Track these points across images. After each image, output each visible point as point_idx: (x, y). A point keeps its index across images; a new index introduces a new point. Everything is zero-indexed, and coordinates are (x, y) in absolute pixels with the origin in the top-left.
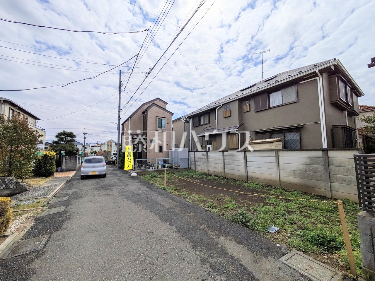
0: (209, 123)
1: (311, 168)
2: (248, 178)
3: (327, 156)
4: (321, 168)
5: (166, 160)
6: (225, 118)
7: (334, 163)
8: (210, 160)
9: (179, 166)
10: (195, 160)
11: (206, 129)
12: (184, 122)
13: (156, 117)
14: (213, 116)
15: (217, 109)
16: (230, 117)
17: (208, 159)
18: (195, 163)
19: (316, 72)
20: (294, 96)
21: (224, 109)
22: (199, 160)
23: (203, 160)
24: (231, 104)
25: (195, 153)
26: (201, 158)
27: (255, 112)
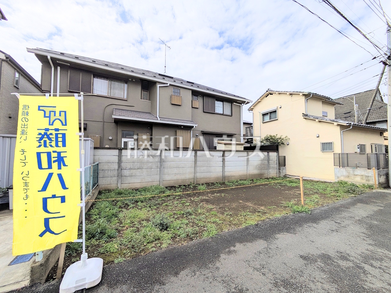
0: (125, 100)
1: (263, 163)
2: (225, 179)
3: (269, 155)
4: (266, 162)
6: (171, 104)
10: (119, 166)
14: (137, 91)
15: (159, 87)
16: (180, 105)
17: (164, 163)
18: (119, 173)
19: (245, 102)
20: (229, 110)
21: (172, 92)
22: (137, 165)
23: (150, 165)
24: (182, 90)
25: (121, 153)
26: (141, 162)
27: (204, 112)
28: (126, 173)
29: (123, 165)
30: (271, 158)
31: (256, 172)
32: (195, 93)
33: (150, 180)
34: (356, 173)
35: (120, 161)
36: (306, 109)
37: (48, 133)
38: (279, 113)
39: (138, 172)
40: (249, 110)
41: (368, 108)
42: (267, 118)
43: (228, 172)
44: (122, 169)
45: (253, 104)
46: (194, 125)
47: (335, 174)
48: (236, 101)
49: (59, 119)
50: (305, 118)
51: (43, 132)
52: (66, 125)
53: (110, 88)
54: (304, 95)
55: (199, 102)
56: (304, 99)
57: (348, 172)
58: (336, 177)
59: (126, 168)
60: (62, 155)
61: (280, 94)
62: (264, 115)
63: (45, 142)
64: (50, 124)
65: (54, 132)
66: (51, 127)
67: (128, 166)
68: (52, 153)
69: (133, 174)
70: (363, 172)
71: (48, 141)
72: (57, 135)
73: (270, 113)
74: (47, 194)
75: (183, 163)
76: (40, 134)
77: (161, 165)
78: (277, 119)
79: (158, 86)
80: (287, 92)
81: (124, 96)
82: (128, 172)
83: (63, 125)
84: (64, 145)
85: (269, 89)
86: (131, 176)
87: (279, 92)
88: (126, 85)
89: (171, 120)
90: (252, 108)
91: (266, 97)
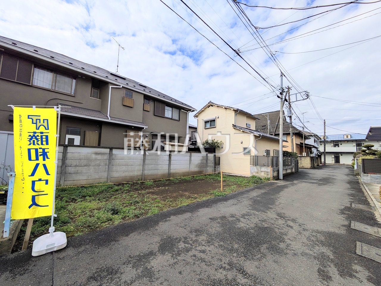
0: (73, 96)
1: (202, 162)
3: (207, 156)
6: (124, 106)
11: (59, 102)
14: (87, 89)
15: (112, 88)
16: (132, 107)
17: (112, 160)
18: (63, 170)
19: (191, 110)
20: (178, 116)
21: (125, 94)
22: (84, 162)
23: (98, 162)
24: (134, 93)
25: (66, 150)
26: (89, 159)
27: (154, 115)
28: (70, 170)
29: (68, 162)
30: (209, 158)
31: (196, 169)
32: (147, 98)
33: (97, 177)
34: (262, 170)
35: (65, 158)
36: (235, 122)
37: (36, 135)
38: (218, 122)
39: (84, 170)
40: (195, 117)
41: (276, 124)
42: (208, 125)
43: (173, 170)
44: (66, 166)
45: (198, 112)
46: (145, 127)
47: (251, 171)
48: (184, 108)
49: (43, 125)
50: (234, 128)
51: (32, 134)
52: (48, 129)
53: (55, 81)
54: (234, 110)
55: (150, 106)
56: (234, 113)
57: (257, 169)
58: (251, 173)
59: (72, 165)
60: (46, 151)
61: (218, 106)
62: (206, 122)
63: (34, 141)
64: (37, 129)
65: (40, 135)
66: (37, 131)
67: (74, 163)
68: (39, 149)
69: (78, 172)
70: (265, 169)
71: (36, 141)
72: (42, 136)
73: (211, 121)
74: (35, 178)
75: (132, 161)
76: (30, 136)
77: (110, 163)
78: (215, 126)
79: (110, 87)
80: (223, 106)
81: (71, 92)
82: (73, 169)
83: (46, 129)
84: (47, 144)
85: (210, 101)
86: (76, 173)
87: (217, 105)
88: (74, 81)
89: (122, 120)
90: (197, 115)
91: (208, 107)
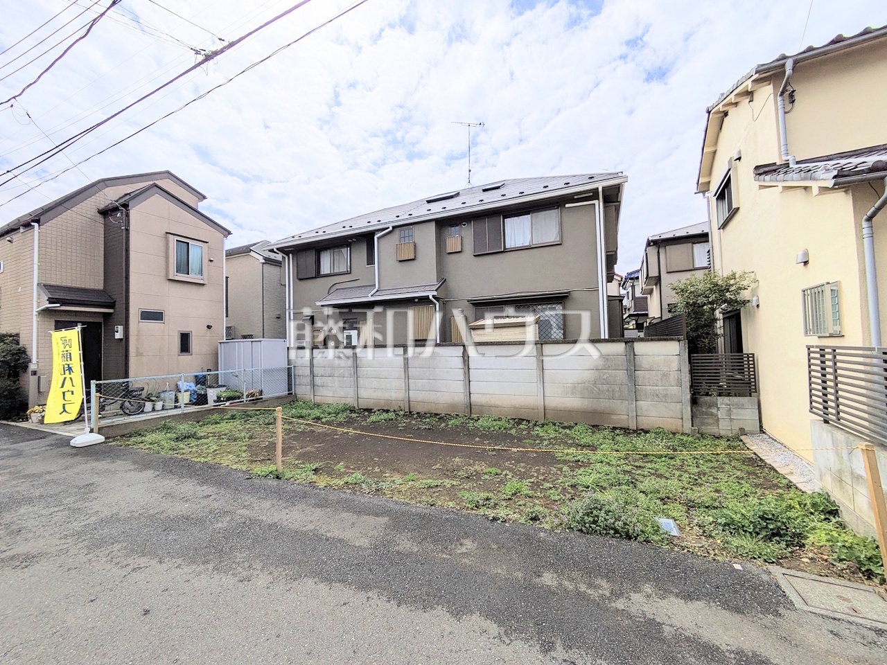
0: (349, 273)
1: (605, 377)
2: (470, 410)
3: (632, 353)
4: (621, 375)
5: (204, 377)
6: (400, 261)
7: (643, 366)
8: (362, 371)
9: (261, 392)
10: (312, 372)
11: (338, 286)
12: (263, 263)
13: (167, 233)
14: (362, 253)
15: (377, 238)
16: (413, 259)
17: (358, 369)
18: (312, 381)
19: (598, 189)
20: (554, 231)
21: (400, 239)
22: (329, 371)
23: (342, 371)
26: (333, 367)
27: (477, 255)
30: (644, 362)
31: (573, 402)
33: (342, 394)
36: (782, 140)
38: (741, 180)
39: (329, 381)
46: (430, 294)
47: (814, 456)
48: (570, 198)
49: (68, 344)
50: (766, 187)
53: (333, 261)
55: (461, 238)
60: (70, 366)
61: (732, 104)
64: (64, 348)
67: (320, 371)
69: (324, 384)
72: (67, 354)
73: (726, 187)
75: (385, 370)
78: (734, 206)
82: (320, 381)
84: (71, 360)
90: (702, 180)
91: (721, 128)
